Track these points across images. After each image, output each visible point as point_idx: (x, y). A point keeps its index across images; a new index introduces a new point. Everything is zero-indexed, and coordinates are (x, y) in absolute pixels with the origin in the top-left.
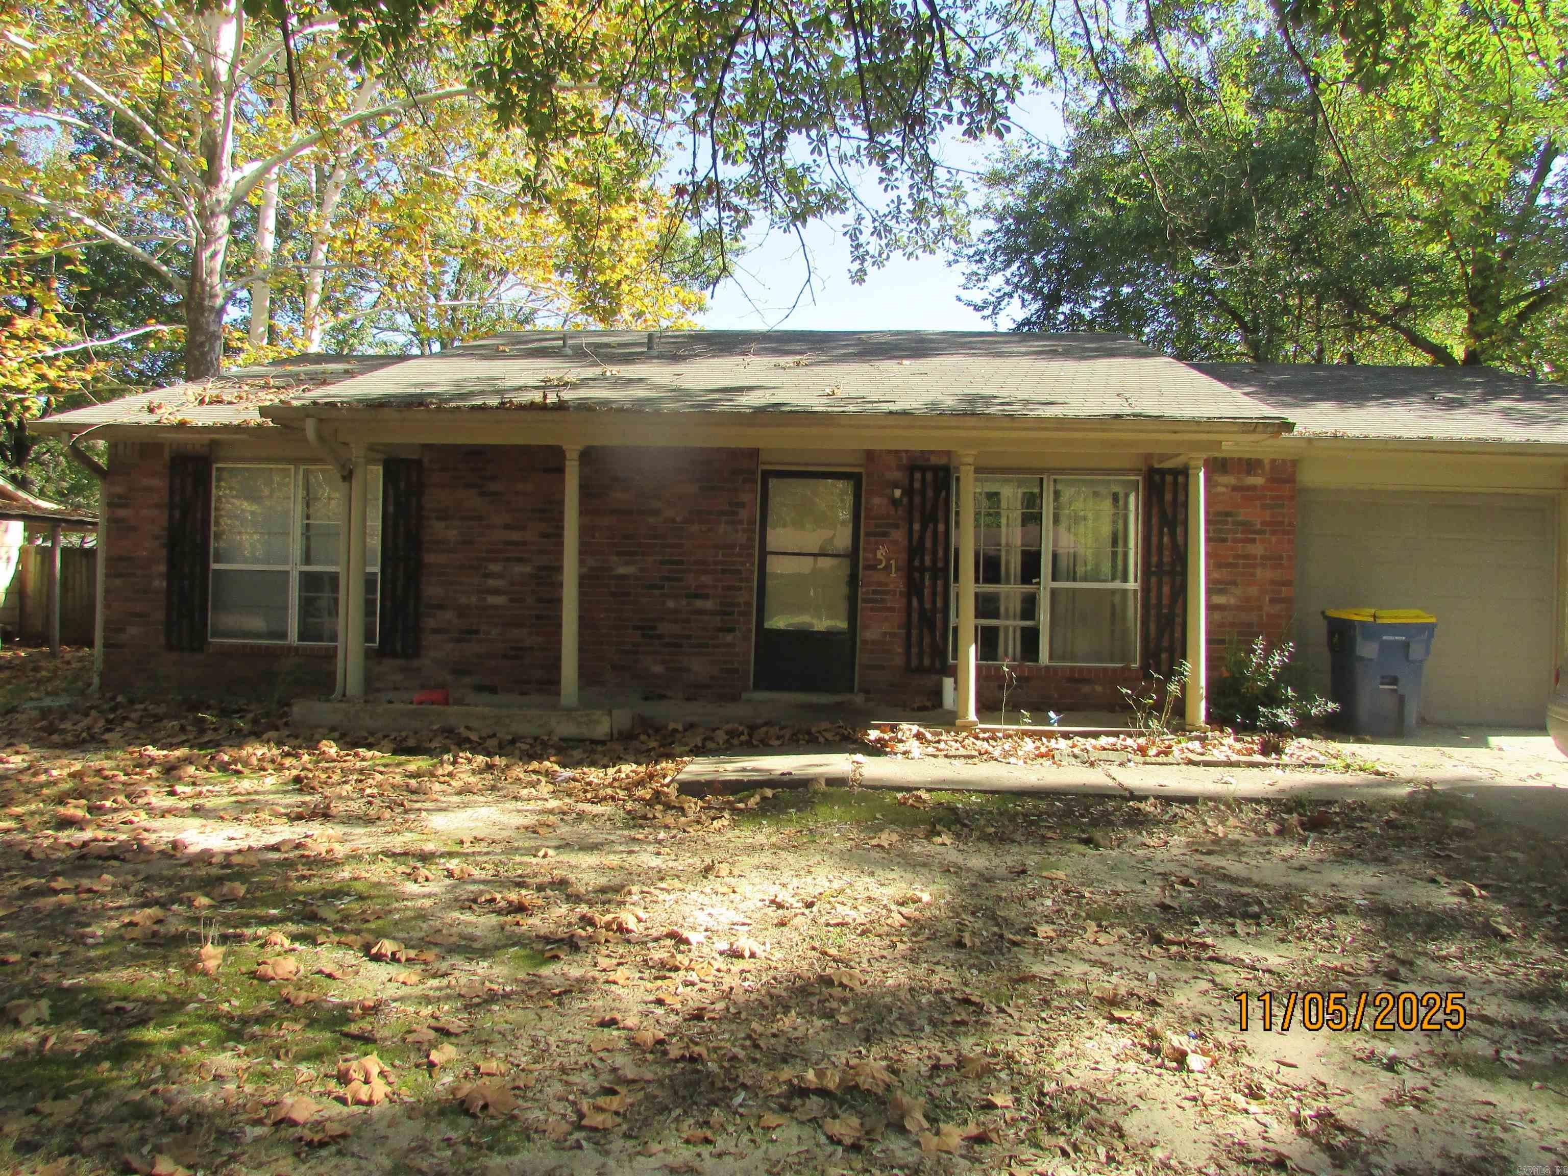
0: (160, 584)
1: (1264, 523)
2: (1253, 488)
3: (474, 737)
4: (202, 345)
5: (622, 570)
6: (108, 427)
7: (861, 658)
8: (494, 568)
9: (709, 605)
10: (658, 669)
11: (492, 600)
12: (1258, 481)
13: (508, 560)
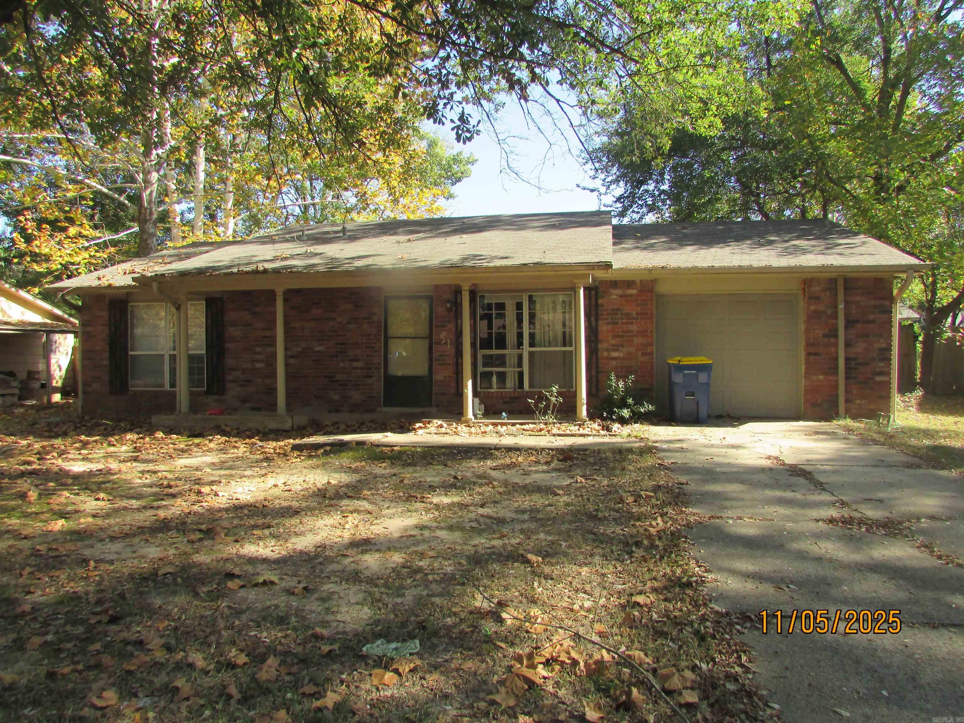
0: (106, 362)
1: (637, 314)
2: (631, 295)
3: (228, 429)
4: (147, 239)
5: (318, 349)
6: (77, 288)
7: (435, 389)
8: (258, 349)
9: (360, 364)
10: (336, 397)
11: (258, 365)
12: (634, 292)
13: (264, 345)
